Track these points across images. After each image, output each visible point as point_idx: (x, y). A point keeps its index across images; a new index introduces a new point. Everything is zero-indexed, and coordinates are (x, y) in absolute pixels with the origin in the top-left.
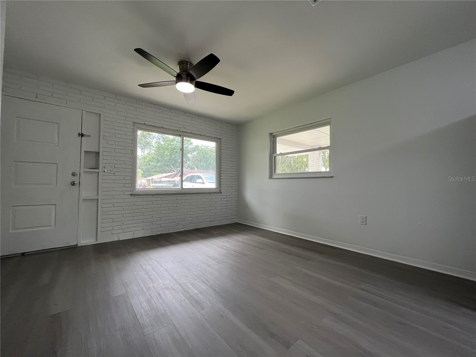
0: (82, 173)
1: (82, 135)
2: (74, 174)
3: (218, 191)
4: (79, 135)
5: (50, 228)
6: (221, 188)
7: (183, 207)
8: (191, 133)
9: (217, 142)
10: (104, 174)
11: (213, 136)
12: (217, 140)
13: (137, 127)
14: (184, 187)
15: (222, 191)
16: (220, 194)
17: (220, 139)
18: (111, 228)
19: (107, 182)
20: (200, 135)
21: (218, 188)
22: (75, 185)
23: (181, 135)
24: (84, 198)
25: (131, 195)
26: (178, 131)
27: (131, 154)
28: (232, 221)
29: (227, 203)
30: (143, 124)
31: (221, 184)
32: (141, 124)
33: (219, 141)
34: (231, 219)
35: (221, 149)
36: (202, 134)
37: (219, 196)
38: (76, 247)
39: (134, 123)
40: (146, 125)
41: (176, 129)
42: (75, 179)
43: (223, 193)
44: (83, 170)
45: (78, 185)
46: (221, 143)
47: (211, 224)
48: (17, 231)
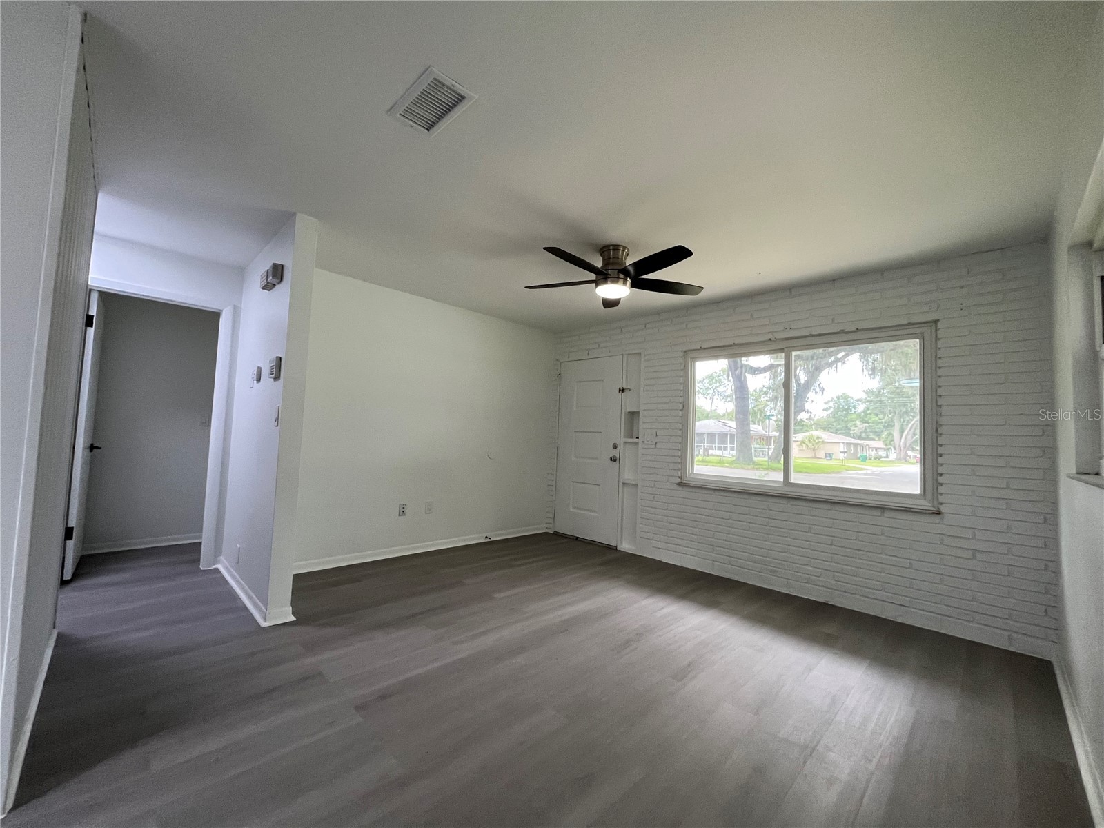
0: (622, 444)
1: (622, 390)
2: (615, 447)
3: (925, 504)
4: (620, 390)
5: (594, 514)
6: (941, 499)
7: (787, 531)
8: (811, 336)
9: (921, 336)
10: (644, 446)
12: (917, 330)
13: (692, 358)
14: (792, 480)
15: (943, 509)
16: (936, 519)
17: (936, 322)
18: (651, 536)
19: (647, 458)
20: (842, 332)
21: (929, 496)
22: (615, 461)
23: (783, 349)
24: (627, 482)
25: (678, 484)
26: (774, 341)
27: (681, 410)
28: (1010, 644)
29: (974, 557)
30: (698, 350)
31: (941, 485)
32: (696, 350)
33: (927, 331)
34: (1006, 634)
35: (937, 358)
36: (848, 328)
37: (931, 523)
38: (614, 549)
39: (685, 351)
40: (705, 349)
41: (766, 338)
42: (615, 453)
43: (946, 515)
44: (623, 440)
45: (617, 462)
46: (939, 336)
47: (890, 613)
48: (574, 510)
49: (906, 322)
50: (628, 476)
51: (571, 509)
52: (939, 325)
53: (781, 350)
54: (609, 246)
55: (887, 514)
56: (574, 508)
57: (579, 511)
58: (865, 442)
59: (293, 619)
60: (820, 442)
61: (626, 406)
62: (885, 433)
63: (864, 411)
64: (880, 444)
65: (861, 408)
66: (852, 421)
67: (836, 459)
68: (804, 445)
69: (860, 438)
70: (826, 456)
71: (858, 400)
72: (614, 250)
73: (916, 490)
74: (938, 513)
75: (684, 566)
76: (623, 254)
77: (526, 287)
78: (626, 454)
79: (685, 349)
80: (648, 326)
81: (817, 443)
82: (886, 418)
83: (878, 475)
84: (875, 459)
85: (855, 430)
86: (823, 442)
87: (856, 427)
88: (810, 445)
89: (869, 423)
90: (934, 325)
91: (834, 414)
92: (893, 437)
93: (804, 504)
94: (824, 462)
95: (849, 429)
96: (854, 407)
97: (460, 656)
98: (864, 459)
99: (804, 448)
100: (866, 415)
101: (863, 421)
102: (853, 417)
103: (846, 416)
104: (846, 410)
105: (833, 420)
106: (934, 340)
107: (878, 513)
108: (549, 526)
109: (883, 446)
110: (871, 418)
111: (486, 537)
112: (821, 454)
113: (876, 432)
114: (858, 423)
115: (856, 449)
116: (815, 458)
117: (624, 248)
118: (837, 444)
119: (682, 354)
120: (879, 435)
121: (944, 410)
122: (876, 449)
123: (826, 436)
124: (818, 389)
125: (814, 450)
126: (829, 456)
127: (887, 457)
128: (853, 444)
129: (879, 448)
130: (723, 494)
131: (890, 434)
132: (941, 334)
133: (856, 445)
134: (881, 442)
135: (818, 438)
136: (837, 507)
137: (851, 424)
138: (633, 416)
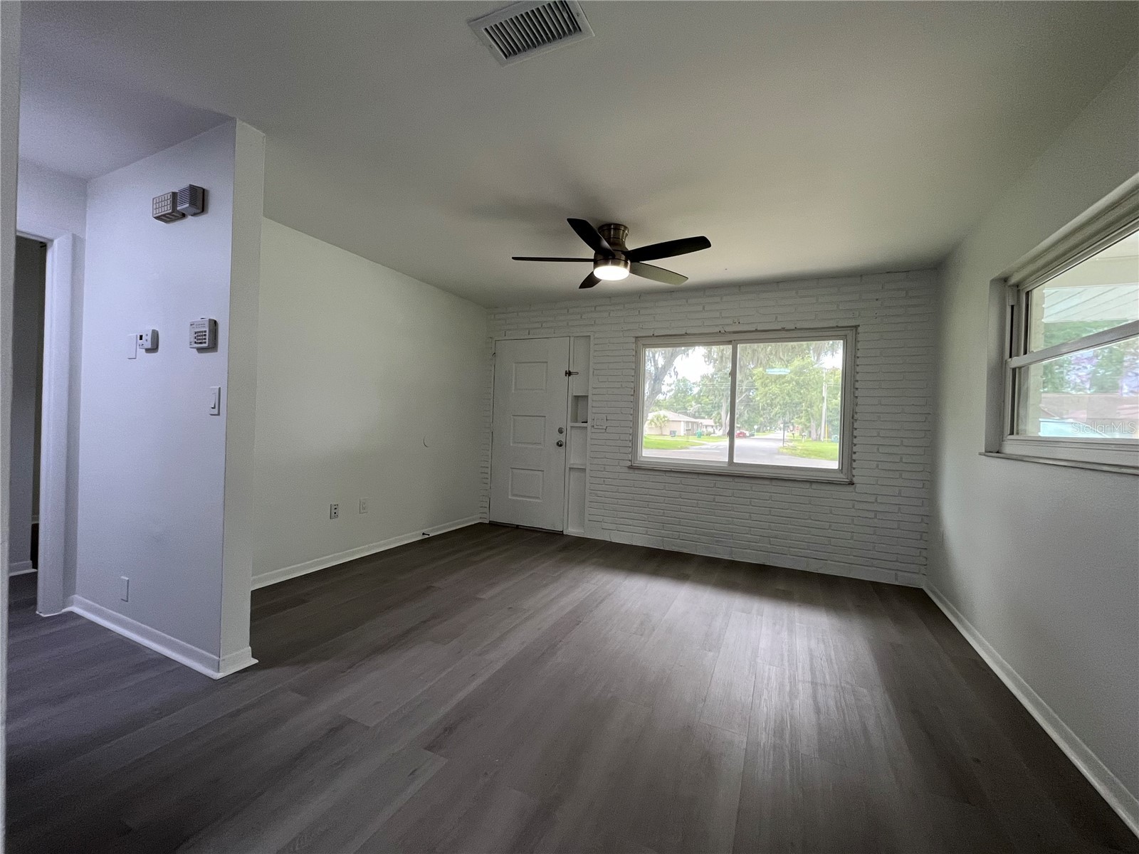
0: (569, 429)
1: (569, 374)
2: (561, 431)
3: (842, 477)
4: (566, 373)
5: (537, 500)
6: (854, 472)
7: (730, 505)
8: (756, 331)
9: (844, 338)
10: (594, 430)
11: (833, 324)
12: (843, 333)
13: (643, 345)
14: (736, 460)
15: (855, 480)
16: (850, 488)
17: (856, 327)
18: (600, 518)
19: (596, 442)
20: (783, 329)
21: (844, 471)
22: (561, 446)
23: (731, 341)
24: (572, 466)
25: (631, 467)
26: (723, 334)
27: (632, 395)
28: (896, 579)
29: (876, 517)
30: (651, 337)
31: (855, 461)
32: (649, 337)
33: (850, 333)
34: (894, 572)
35: (856, 357)
36: (788, 327)
37: (846, 493)
38: (560, 534)
39: (637, 337)
40: (657, 336)
41: (717, 330)
42: (562, 438)
43: (858, 485)
44: (570, 424)
45: (564, 446)
46: (859, 339)
47: (814, 567)
48: (514, 498)
49: (835, 325)
50: (574, 460)
51: (510, 497)
52: (860, 329)
53: (729, 342)
54: (610, 225)
55: (814, 486)
56: (514, 495)
57: (521, 499)
58: (699, 421)
59: (257, 661)
60: (667, 421)
61: (572, 390)
62: (716, 412)
63: (699, 393)
64: (711, 422)
65: (696, 390)
66: (689, 401)
67: (678, 436)
68: (653, 424)
69: (694, 417)
70: (671, 434)
71: (694, 384)
72: (615, 229)
73: (835, 465)
74: (852, 483)
75: (634, 544)
76: (623, 233)
77: (513, 258)
78: (573, 439)
79: (637, 336)
80: (598, 308)
81: (663, 422)
82: (717, 399)
83: (716, 448)
84: (707, 435)
85: (691, 410)
86: (668, 421)
87: (692, 407)
88: (658, 424)
89: (701, 404)
90: (854, 330)
91: (675, 396)
92: (721, 416)
93: (746, 480)
94: (669, 438)
95: (686, 409)
96: (691, 390)
97: (498, 666)
98: (700, 435)
99: (653, 426)
100: (699, 396)
101: (698, 402)
102: (690, 398)
103: (684, 397)
104: (683, 392)
105: (674, 401)
106: (854, 342)
107: (808, 485)
108: (484, 515)
109: (713, 424)
110: (702, 400)
111: (424, 534)
112: (667, 432)
113: (707, 412)
114: (693, 403)
115: (693, 426)
116: (662, 435)
117: (626, 227)
118: (679, 423)
119: (634, 339)
120: (709, 415)
121: (860, 401)
122: (706, 426)
123: (671, 415)
124: (673, 373)
125: (661, 427)
126: (673, 433)
127: (714, 433)
128: (691, 422)
129: (709, 426)
130: (672, 475)
131: (719, 414)
132: (860, 337)
133: (693, 423)
134: (712, 420)
135: (664, 417)
136: (774, 483)
137: (688, 404)
138: (580, 400)
